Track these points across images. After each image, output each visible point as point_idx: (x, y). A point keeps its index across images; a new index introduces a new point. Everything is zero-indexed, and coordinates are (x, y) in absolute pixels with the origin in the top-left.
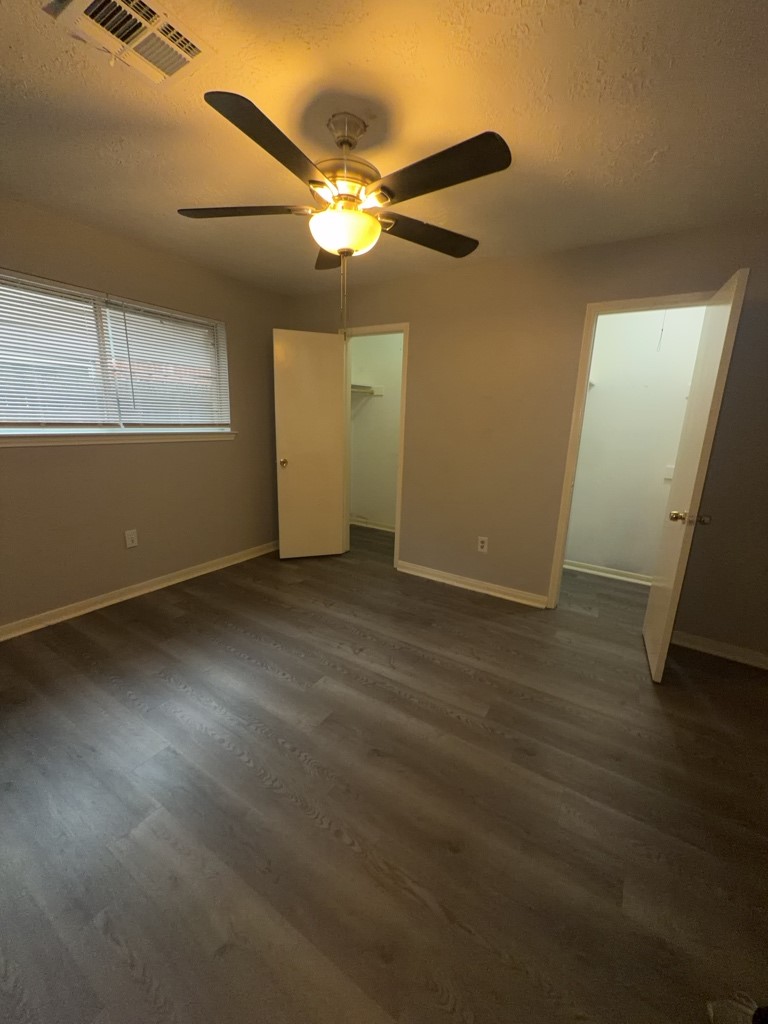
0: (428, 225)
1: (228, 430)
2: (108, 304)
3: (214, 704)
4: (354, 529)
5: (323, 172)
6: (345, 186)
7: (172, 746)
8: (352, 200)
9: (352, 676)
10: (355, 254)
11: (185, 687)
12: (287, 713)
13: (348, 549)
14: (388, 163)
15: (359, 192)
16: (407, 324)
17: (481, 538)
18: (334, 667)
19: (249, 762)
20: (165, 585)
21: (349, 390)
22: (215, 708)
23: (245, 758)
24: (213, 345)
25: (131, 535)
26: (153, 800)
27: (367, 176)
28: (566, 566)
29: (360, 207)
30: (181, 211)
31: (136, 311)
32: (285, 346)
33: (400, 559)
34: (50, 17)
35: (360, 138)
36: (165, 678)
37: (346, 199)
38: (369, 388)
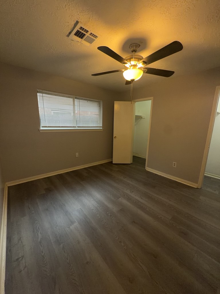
0: (157, 69)
1: (101, 128)
2: (76, 98)
3: (92, 199)
4: (134, 156)
5: (127, 60)
6: (133, 62)
7: (81, 208)
8: (135, 66)
9: (129, 199)
10: (135, 80)
11: (86, 194)
12: (110, 206)
13: (132, 162)
14: (145, 54)
15: (137, 64)
16: (153, 97)
17: (174, 163)
18: (124, 195)
19: (99, 216)
20: (84, 167)
21: (135, 117)
22: (92, 200)
23: (98, 215)
24: (99, 106)
25: (77, 154)
26: (76, 220)
27: (139, 59)
28: (205, 174)
29: (137, 67)
30: (92, 75)
31: (82, 99)
32: (117, 106)
33: (147, 167)
34: (67, 37)
35: (138, 49)
36: (82, 190)
37: (133, 66)
38: (141, 116)
